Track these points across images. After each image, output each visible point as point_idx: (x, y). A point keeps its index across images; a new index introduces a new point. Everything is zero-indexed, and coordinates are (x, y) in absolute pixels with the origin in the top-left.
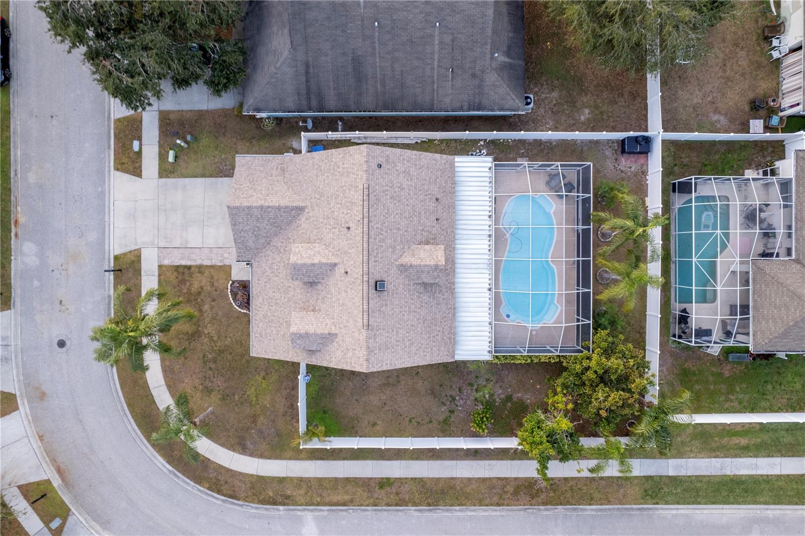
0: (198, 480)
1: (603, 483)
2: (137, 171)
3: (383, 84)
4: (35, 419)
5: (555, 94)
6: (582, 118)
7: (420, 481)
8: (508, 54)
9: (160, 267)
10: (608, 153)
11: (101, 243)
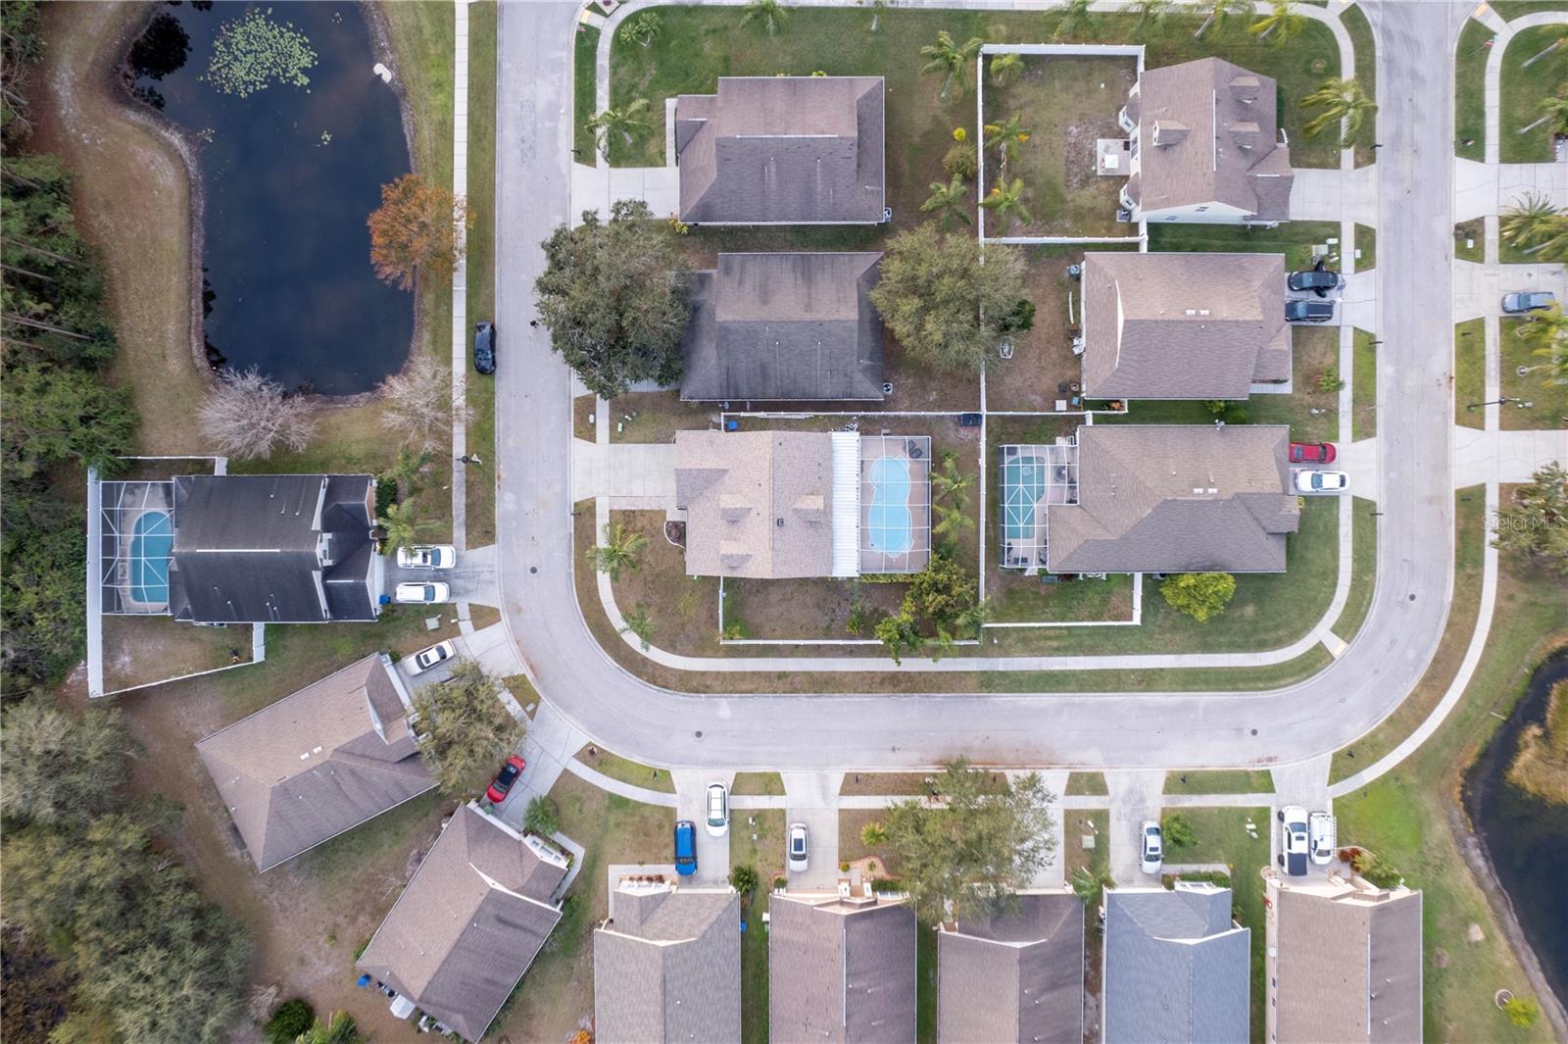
0: (639, 675)
1: (949, 676)
2: (592, 439)
3: (782, 380)
4: (514, 628)
5: (910, 381)
6: (931, 399)
7: (809, 674)
8: (870, 359)
9: (611, 511)
10: (951, 425)
11: (564, 492)
